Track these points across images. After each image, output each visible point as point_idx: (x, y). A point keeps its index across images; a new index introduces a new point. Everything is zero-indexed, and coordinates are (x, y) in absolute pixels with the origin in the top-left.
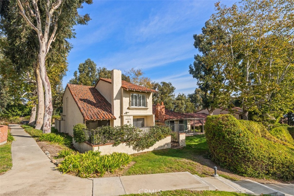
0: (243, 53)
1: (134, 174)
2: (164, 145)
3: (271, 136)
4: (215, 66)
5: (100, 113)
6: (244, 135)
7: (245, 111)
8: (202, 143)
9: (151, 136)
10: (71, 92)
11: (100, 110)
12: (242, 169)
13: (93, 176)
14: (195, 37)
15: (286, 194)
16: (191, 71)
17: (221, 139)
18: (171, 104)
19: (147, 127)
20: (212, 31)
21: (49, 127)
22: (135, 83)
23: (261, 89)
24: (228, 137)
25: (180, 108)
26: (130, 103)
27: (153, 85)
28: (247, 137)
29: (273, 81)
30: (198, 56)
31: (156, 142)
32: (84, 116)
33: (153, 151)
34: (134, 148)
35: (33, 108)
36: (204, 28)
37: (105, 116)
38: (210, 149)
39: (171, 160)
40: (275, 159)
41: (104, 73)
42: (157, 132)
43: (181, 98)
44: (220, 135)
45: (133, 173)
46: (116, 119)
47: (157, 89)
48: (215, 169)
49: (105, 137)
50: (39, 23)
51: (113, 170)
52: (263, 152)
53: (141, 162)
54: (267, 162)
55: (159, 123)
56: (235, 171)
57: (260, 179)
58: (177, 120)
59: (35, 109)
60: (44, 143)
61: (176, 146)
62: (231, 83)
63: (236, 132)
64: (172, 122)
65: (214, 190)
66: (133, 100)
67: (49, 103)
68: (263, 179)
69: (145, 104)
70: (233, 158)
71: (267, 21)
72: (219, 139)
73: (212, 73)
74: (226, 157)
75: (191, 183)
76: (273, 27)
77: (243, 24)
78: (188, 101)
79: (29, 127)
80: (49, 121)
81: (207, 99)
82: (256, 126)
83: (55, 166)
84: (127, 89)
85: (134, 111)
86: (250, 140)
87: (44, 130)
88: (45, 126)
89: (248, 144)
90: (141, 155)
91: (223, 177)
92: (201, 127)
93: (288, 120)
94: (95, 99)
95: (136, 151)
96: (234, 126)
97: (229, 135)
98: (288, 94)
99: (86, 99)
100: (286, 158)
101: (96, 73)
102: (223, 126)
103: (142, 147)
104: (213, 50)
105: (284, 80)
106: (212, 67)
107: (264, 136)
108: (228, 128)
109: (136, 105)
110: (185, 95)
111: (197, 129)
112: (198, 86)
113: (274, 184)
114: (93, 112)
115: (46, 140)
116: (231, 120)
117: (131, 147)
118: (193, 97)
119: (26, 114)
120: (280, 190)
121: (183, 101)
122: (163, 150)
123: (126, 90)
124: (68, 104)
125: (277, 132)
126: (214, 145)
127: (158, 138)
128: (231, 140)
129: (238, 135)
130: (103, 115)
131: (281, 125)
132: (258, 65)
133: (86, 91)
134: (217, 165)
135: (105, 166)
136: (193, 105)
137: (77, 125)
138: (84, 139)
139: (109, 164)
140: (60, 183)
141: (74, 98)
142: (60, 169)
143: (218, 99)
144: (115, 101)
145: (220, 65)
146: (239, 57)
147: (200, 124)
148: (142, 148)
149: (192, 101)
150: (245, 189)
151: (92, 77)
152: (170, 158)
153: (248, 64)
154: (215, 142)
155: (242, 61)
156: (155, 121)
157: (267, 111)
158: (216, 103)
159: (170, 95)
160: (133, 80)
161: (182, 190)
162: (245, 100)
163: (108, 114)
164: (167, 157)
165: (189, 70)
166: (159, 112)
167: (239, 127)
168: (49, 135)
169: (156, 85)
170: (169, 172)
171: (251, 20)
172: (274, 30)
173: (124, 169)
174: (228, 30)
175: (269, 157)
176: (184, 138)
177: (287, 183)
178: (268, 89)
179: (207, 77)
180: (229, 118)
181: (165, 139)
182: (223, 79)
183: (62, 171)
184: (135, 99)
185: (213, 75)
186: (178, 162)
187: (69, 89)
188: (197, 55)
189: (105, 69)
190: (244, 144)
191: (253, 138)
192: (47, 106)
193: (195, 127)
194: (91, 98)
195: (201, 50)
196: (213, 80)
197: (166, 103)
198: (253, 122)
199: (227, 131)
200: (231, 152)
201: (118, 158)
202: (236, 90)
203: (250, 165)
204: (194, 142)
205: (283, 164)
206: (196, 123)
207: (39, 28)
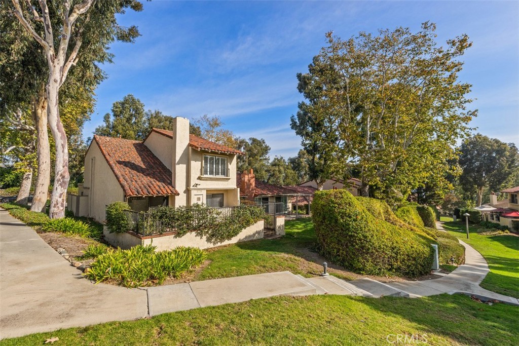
0: (362, 104)
1: (211, 277)
2: (254, 234)
3: (397, 218)
4: (326, 120)
5: (153, 184)
6: (362, 218)
7: (365, 185)
8: (308, 231)
9: (234, 221)
10: (101, 150)
11: (152, 180)
12: (360, 264)
13: (147, 284)
14: (299, 76)
15: (410, 294)
16: (294, 126)
17: (333, 224)
18: (264, 172)
19: (228, 206)
20: (322, 71)
21: (62, 208)
22: (209, 138)
23: (385, 156)
24: (341, 221)
25: (277, 179)
26: (201, 169)
27: (236, 143)
28: (365, 221)
29: (398, 144)
30: (303, 104)
31: (241, 229)
32: (124, 190)
33: (237, 243)
34: (209, 240)
35: (27, 174)
36: (311, 65)
37: (160, 189)
38: (318, 238)
39: (264, 255)
40: (399, 249)
41: (157, 120)
42: (243, 214)
43: (279, 163)
44: (331, 218)
45: (209, 277)
46: (178, 194)
47: (242, 148)
48: (324, 265)
49: (162, 223)
50: (50, 33)
51: (178, 274)
52: (385, 241)
53: (220, 260)
54: (389, 253)
55: (246, 201)
56: (351, 268)
57: (381, 276)
58: (272, 196)
59: (31, 177)
60: (54, 235)
61: (271, 235)
62: (347, 146)
63: (351, 214)
64: (266, 199)
65: (323, 294)
66: (206, 164)
67: (64, 167)
68: (385, 276)
69: (225, 172)
70: (348, 249)
71: (391, 65)
72: (330, 224)
73: (322, 130)
74: (339, 249)
75: (292, 286)
76: (399, 74)
77: (363, 66)
78: (288, 168)
79: (17, 207)
80: (62, 198)
81: (316, 166)
82: (378, 206)
83: (80, 272)
84: (198, 148)
85: (209, 182)
86: (370, 224)
87: (52, 214)
88: (55, 207)
89: (366, 230)
90: (219, 250)
91: (335, 276)
92: (307, 206)
93: (418, 197)
94: (144, 162)
95: (212, 244)
96: (350, 205)
97: (343, 219)
98: (417, 163)
99: (129, 162)
100: (412, 247)
101: (143, 119)
102: (336, 205)
103: (221, 237)
104: (324, 97)
105: (411, 144)
106: (322, 121)
107: (387, 220)
108: (342, 208)
109: (211, 173)
110: (284, 159)
111: (301, 210)
112: (303, 147)
113: (398, 282)
114: (140, 183)
115: (56, 230)
116: (345, 197)
117: (204, 238)
118: (296, 163)
119: (9, 184)
120: (404, 290)
121: (282, 168)
122: (252, 241)
123: (196, 149)
124: (94, 168)
125: (404, 213)
126: (323, 232)
127: (244, 224)
128: (346, 224)
129: (355, 218)
130: (157, 188)
131: (410, 204)
132: (381, 122)
133: (128, 148)
134: (327, 260)
135: (165, 269)
136: (295, 173)
137: (114, 205)
138: (125, 227)
139: (172, 264)
140: (93, 298)
141: (107, 160)
142: (91, 276)
143: (330, 166)
144: (177, 167)
145: (332, 119)
146: (358, 109)
147: (306, 203)
148: (221, 240)
149: (294, 168)
150: (362, 290)
151: (137, 125)
152: (263, 252)
153: (369, 121)
154: (325, 228)
155: (361, 114)
156: (240, 198)
157: (392, 184)
158: (328, 173)
159: (262, 158)
160: (206, 133)
161: (280, 296)
162: (364, 170)
163: (166, 187)
164: (258, 251)
165: (291, 123)
166: (246, 184)
167: (356, 207)
168: (62, 221)
169: (241, 142)
170: (261, 272)
171: (372, 62)
172: (400, 77)
173: (194, 271)
174: (343, 72)
175: (392, 246)
176: (283, 223)
177: (413, 280)
178: (393, 156)
179: (315, 135)
180: (343, 194)
181: (255, 224)
182: (336, 139)
183: (94, 280)
184: (210, 164)
185: (324, 132)
186: (274, 259)
187: (97, 143)
188: (303, 102)
189: (158, 112)
190: (362, 230)
191: (374, 222)
192: (60, 173)
193: (299, 207)
194: (136, 161)
195: (308, 95)
196: (323, 140)
197: (256, 171)
198: (375, 200)
199: (341, 213)
200: (345, 241)
201: (185, 255)
202: (353, 154)
203: (370, 258)
204: (298, 229)
205: (408, 255)
206: (299, 201)
207: (49, 41)
